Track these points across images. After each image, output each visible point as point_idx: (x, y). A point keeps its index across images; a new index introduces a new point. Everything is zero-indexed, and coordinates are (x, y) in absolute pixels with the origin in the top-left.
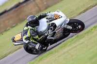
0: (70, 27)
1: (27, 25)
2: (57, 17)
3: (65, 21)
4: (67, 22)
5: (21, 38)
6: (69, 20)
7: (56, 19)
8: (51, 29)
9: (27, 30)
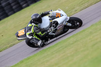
0: (70, 24)
1: (31, 23)
2: (59, 16)
3: (66, 19)
4: (68, 20)
5: (24, 33)
6: (69, 18)
7: (58, 17)
8: (53, 26)
9: (31, 27)
